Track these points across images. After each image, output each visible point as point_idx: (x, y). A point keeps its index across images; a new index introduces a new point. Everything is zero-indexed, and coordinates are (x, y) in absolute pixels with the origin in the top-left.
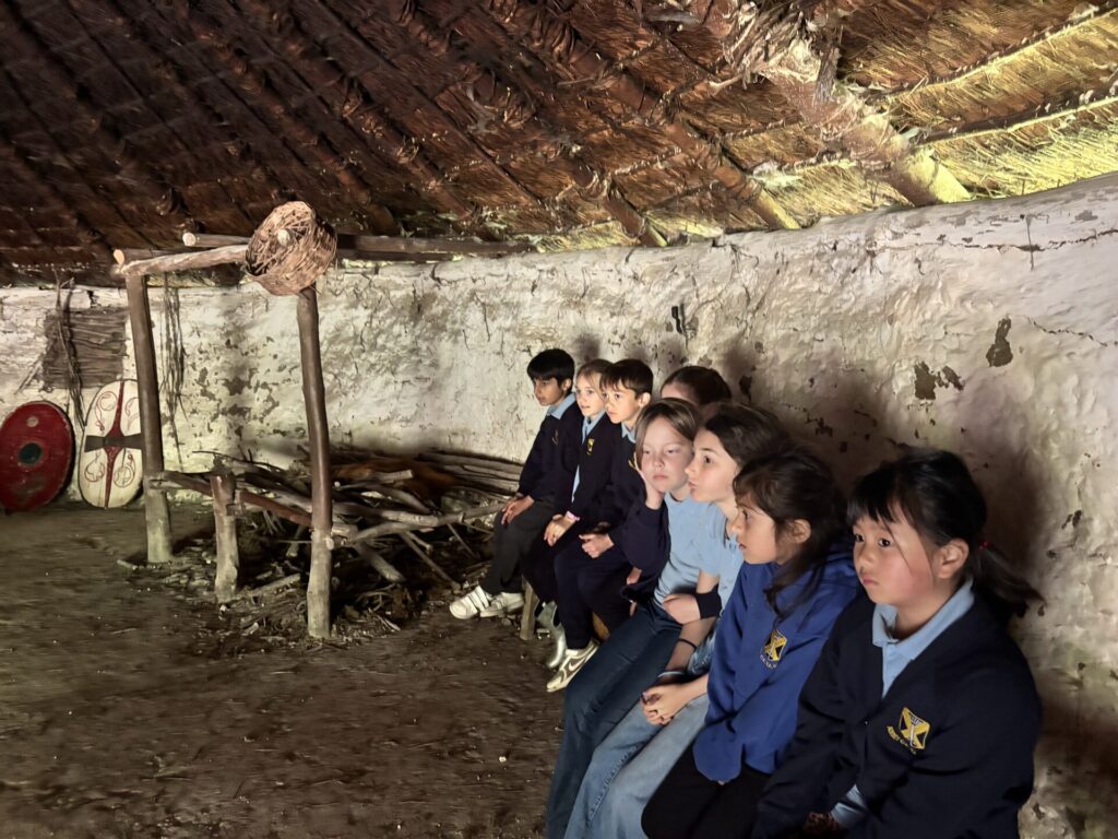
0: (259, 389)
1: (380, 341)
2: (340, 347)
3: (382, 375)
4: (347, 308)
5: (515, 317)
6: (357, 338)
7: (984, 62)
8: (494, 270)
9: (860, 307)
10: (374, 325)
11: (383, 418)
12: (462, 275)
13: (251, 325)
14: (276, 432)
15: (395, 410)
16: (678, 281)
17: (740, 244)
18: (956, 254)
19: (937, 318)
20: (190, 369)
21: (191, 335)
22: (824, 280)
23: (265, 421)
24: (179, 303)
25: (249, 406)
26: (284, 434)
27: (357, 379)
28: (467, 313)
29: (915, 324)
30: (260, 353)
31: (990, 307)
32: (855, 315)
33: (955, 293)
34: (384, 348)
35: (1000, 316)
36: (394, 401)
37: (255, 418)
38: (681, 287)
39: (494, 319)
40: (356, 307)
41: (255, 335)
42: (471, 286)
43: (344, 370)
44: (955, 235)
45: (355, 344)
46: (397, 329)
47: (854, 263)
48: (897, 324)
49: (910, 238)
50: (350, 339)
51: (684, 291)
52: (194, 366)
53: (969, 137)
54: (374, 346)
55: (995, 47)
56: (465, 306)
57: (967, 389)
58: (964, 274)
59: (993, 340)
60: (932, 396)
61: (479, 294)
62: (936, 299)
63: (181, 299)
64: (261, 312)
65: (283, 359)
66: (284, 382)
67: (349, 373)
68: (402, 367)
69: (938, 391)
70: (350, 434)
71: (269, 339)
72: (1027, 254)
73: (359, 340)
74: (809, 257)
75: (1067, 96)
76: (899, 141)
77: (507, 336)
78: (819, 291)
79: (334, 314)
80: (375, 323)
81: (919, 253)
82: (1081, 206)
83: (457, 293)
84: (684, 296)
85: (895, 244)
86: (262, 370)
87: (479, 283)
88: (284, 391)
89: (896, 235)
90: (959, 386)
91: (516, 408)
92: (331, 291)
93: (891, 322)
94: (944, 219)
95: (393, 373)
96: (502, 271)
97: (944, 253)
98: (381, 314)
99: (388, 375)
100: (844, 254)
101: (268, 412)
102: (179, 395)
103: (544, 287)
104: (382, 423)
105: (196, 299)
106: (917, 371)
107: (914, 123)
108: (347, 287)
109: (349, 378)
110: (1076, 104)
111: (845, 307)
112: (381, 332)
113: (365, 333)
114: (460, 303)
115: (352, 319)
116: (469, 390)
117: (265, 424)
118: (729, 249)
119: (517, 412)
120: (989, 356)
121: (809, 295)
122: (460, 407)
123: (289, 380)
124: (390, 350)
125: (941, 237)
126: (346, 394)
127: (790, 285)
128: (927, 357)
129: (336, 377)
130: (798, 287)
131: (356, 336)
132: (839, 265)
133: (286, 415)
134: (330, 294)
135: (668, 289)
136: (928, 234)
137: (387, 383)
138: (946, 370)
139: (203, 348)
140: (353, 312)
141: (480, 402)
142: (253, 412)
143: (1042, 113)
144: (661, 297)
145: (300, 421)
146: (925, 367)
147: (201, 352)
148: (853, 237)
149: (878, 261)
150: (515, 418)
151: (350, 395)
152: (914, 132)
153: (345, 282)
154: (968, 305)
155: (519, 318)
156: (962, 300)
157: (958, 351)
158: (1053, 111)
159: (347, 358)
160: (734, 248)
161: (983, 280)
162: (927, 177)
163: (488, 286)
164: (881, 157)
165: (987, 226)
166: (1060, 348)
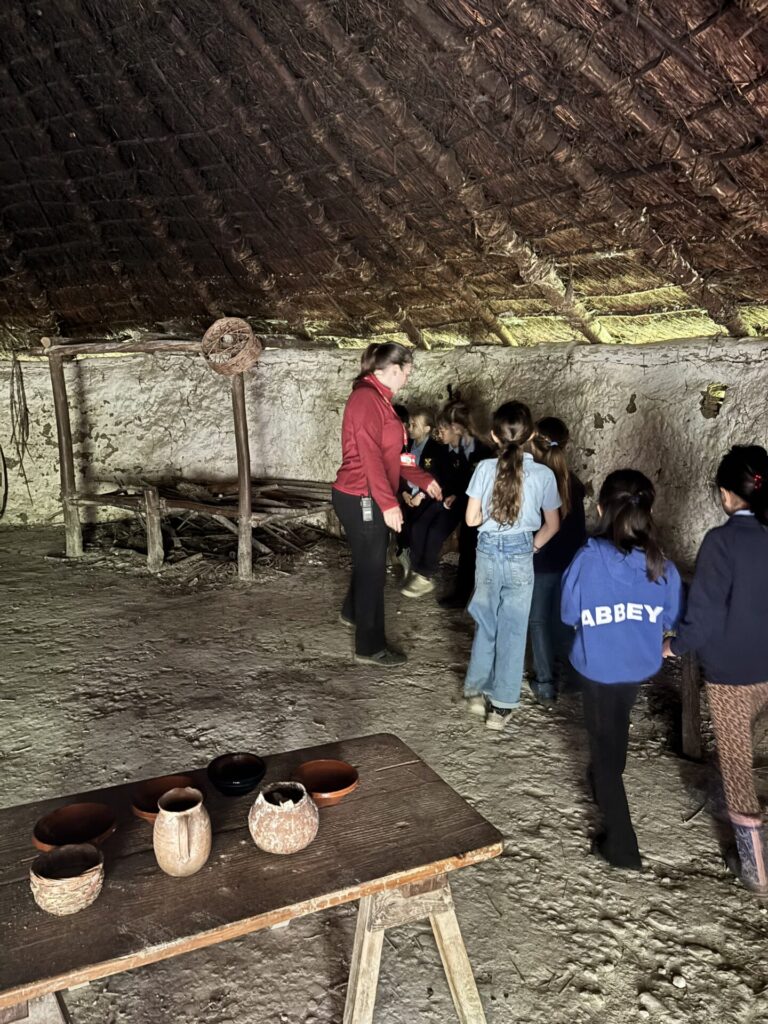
0: (99, 439)
1: (205, 404)
2: (169, 408)
3: (207, 427)
4: (174, 380)
5: (325, 389)
6: (183, 401)
7: (629, 292)
8: (307, 358)
9: (563, 387)
10: (198, 392)
11: (208, 458)
12: (278, 360)
13: (89, 392)
14: (116, 470)
15: (219, 451)
16: (444, 371)
17: (487, 352)
18: (613, 366)
19: (604, 393)
20: (35, 424)
21: (34, 398)
22: (542, 374)
23: (107, 462)
24: (21, 373)
25: (90, 451)
26: (123, 471)
27: (185, 431)
28: (283, 385)
29: (594, 396)
30: (98, 412)
31: (627, 389)
32: (561, 391)
33: (613, 383)
34: (208, 408)
35: (632, 393)
36: (219, 445)
37: (97, 460)
38: (447, 374)
39: (307, 390)
40: (183, 380)
41: (93, 399)
42: (286, 367)
43: (174, 424)
44: (614, 358)
45: (182, 405)
46: (219, 395)
47: (560, 367)
48: (585, 396)
49: (591, 357)
50: (177, 402)
51: (449, 376)
52: (37, 422)
53: (617, 317)
54: (199, 407)
55: (635, 288)
56: (281, 381)
57: (618, 423)
58: (616, 375)
59: (629, 402)
60: (602, 427)
61: (293, 373)
62: (604, 385)
63: (24, 371)
64: (98, 381)
65: (118, 417)
66: (121, 433)
67: (179, 427)
68: (225, 422)
69: (605, 424)
70: (180, 470)
71: (105, 402)
72: (642, 369)
73: (186, 403)
74: (532, 362)
75: (658, 308)
76: (588, 315)
77: (318, 401)
78: (539, 379)
79: (163, 384)
80: (199, 391)
81: (596, 364)
82: (664, 352)
83: (274, 372)
84: (450, 379)
85: (584, 359)
86: (100, 425)
87: (293, 366)
88: (122, 440)
89: (584, 356)
90: (614, 422)
91: (325, 447)
92: (160, 367)
93: (582, 395)
94: (608, 351)
95: (218, 426)
96: (314, 358)
97: (607, 365)
98: (205, 385)
99: (213, 428)
100: (554, 362)
101: (109, 455)
102: (24, 444)
103: (347, 370)
104: (207, 461)
105: (37, 370)
106: (595, 416)
107: (594, 308)
108: (174, 365)
109: (179, 430)
110: (662, 312)
111: (554, 388)
112: (206, 397)
113: (190, 398)
114: (277, 378)
115: (179, 388)
116: (284, 437)
117: (106, 465)
118: (479, 354)
119: (326, 450)
120: (627, 409)
121: (533, 381)
122: (275, 448)
123: (125, 432)
124: (214, 410)
125: (607, 359)
126: (176, 441)
127: (521, 376)
128: (600, 410)
129: (166, 429)
130: (527, 376)
131: (182, 400)
132: (551, 367)
133: (125, 457)
134: (158, 369)
135: (439, 375)
136: (600, 357)
137: (212, 434)
138: (609, 415)
139: (46, 408)
140: (180, 383)
141: (293, 444)
142: (95, 456)
143: (648, 313)
144: (433, 379)
145: (137, 462)
146: (599, 415)
147: (44, 412)
148: (559, 354)
149: (574, 367)
150: (323, 454)
151: (180, 442)
152: (594, 311)
153: (172, 361)
154: (619, 388)
155: (328, 389)
156: (616, 386)
157: (614, 407)
158: (652, 313)
159: (176, 415)
160: (483, 354)
161: (626, 378)
162: (597, 331)
163: (300, 368)
164: (580, 321)
165: (627, 356)
166: (655, 406)
